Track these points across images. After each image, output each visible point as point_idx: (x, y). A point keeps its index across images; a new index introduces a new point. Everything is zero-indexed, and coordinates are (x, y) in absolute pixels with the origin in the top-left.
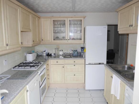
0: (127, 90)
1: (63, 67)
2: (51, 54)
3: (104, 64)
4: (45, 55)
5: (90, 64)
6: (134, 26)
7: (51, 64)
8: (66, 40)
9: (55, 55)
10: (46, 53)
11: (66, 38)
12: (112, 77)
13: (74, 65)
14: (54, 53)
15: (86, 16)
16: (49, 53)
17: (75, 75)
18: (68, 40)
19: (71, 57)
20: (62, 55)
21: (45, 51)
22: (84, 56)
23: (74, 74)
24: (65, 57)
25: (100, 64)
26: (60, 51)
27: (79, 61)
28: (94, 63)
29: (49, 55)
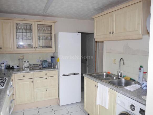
0: (119, 97)
1: (32, 82)
2: (13, 67)
3: (79, 73)
4: (3, 68)
5: (64, 75)
6: (114, 33)
7: (16, 79)
8: (34, 48)
9: (18, 67)
10: (6, 65)
11: (34, 46)
12: (96, 87)
13: (46, 79)
14: (17, 65)
15: (57, 22)
16: (9, 66)
17: (47, 90)
18: (37, 48)
19: (40, 69)
20: (28, 67)
21: (4, 64)
22: (56, 67)
23: (45, 89)
24: (33, 69)
25: (75, 74)
26: (25, 62)
27: (51, 72)
28: (69, 74)
29: (9, 68)
